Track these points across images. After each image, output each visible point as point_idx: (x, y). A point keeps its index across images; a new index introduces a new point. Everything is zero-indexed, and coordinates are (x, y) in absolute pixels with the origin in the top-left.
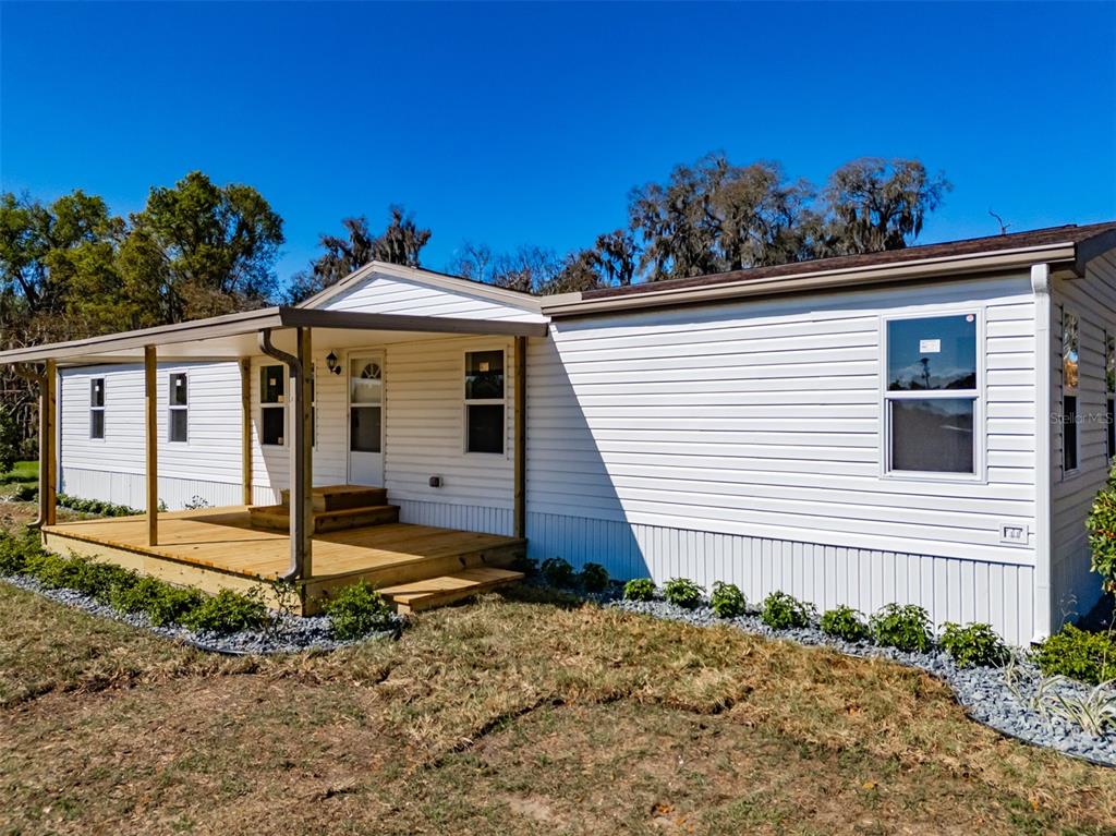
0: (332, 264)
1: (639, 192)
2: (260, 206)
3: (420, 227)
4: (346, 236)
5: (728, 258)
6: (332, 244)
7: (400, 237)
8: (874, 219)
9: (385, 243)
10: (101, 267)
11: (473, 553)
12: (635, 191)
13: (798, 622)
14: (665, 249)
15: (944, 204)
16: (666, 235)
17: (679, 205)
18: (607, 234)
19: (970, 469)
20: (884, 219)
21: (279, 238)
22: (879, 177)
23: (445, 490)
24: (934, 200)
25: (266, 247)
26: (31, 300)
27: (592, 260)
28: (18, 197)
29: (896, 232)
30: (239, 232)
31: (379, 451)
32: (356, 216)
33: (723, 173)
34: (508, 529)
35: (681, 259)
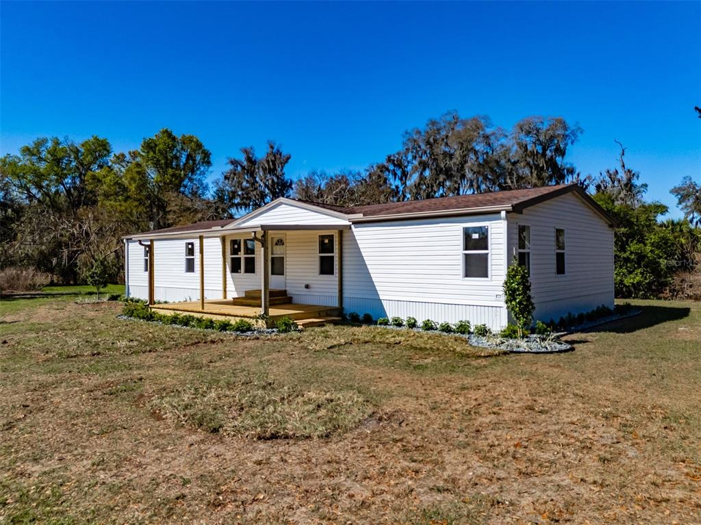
0: (235, 174)
1: (409, 133)
2: (199, 146)
3: (285, 152)
4: (242, 158)
5: (458, 171)
6: (234, 163)
7: (273, 159)
8: (539, 149)
9: (265, 162)
10: (117, 182)
11: (323, 311)
12: (407, 133)
13: (431, 328)
14: (424, 166)
15: (579, 141)
16: (424, 158)
17: (431, 140)
18: (392, 154)
19: (487, 276)
20: (544, 150)
21: (209, 163)
22: (541, 126)
23: (312, 290)
24: (573, 138)
25: (202, 169)
26: (69, 198)
27: (384, 169)
28: (61, 139)
29: (552, 157)
30: (187, 160)
31: (283, 274)
32: (248, 146)
33: (456, 123)
34: (336, 304)
35: (434, 171)
